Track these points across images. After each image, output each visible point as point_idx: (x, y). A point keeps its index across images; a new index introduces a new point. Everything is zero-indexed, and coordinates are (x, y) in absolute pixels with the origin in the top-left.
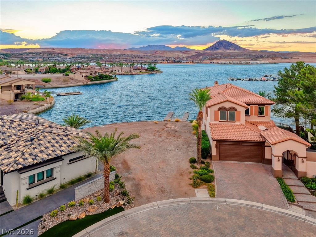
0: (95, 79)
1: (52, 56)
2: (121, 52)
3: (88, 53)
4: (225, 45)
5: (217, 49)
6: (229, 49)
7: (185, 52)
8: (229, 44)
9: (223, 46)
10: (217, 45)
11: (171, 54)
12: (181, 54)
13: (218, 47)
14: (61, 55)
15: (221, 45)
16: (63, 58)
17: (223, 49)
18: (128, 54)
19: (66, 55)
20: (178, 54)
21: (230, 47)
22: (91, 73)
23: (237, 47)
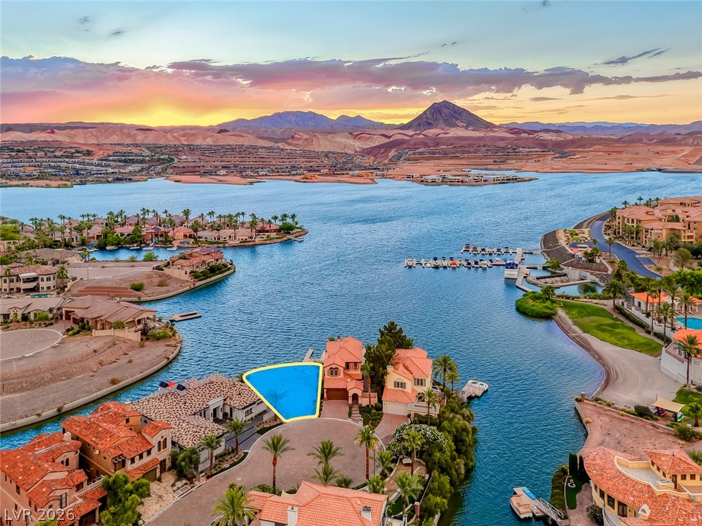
0: (205, 275)
1: (55, 157)
2: (215, 139)
3: (137, 142)
4: (446, 116)
5: (429, 125)
6: (456, 126)
7: (358, 135)
8: (455, 112)
9: (443, 118)
10: (430, 116)
11: (327, 143)
12: (351, 142)
13: (431, 121)
14: (77, 155)
15: (438, 115)
16: (83, 163)
17: (443, 126)
18: (231, 143)
19: (89, 153)
20: (343, 140)
21: (457, 119)
22: (198, 264)
23: (473, 121)
